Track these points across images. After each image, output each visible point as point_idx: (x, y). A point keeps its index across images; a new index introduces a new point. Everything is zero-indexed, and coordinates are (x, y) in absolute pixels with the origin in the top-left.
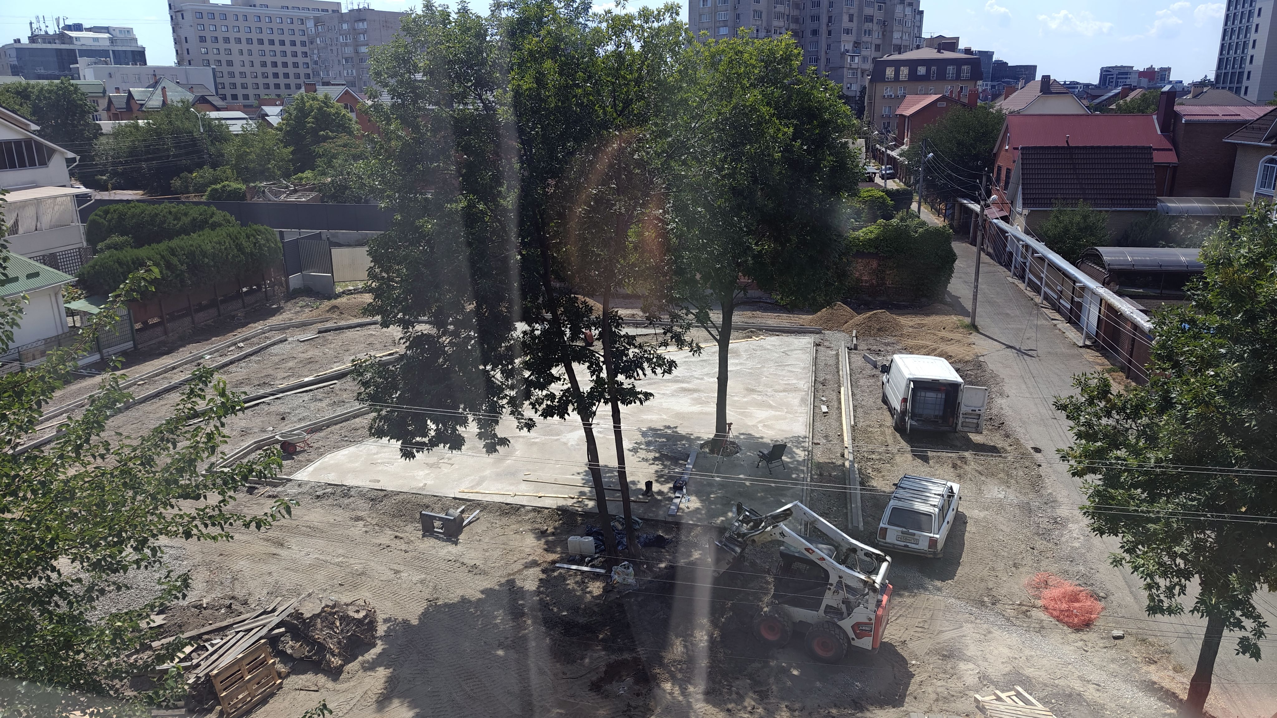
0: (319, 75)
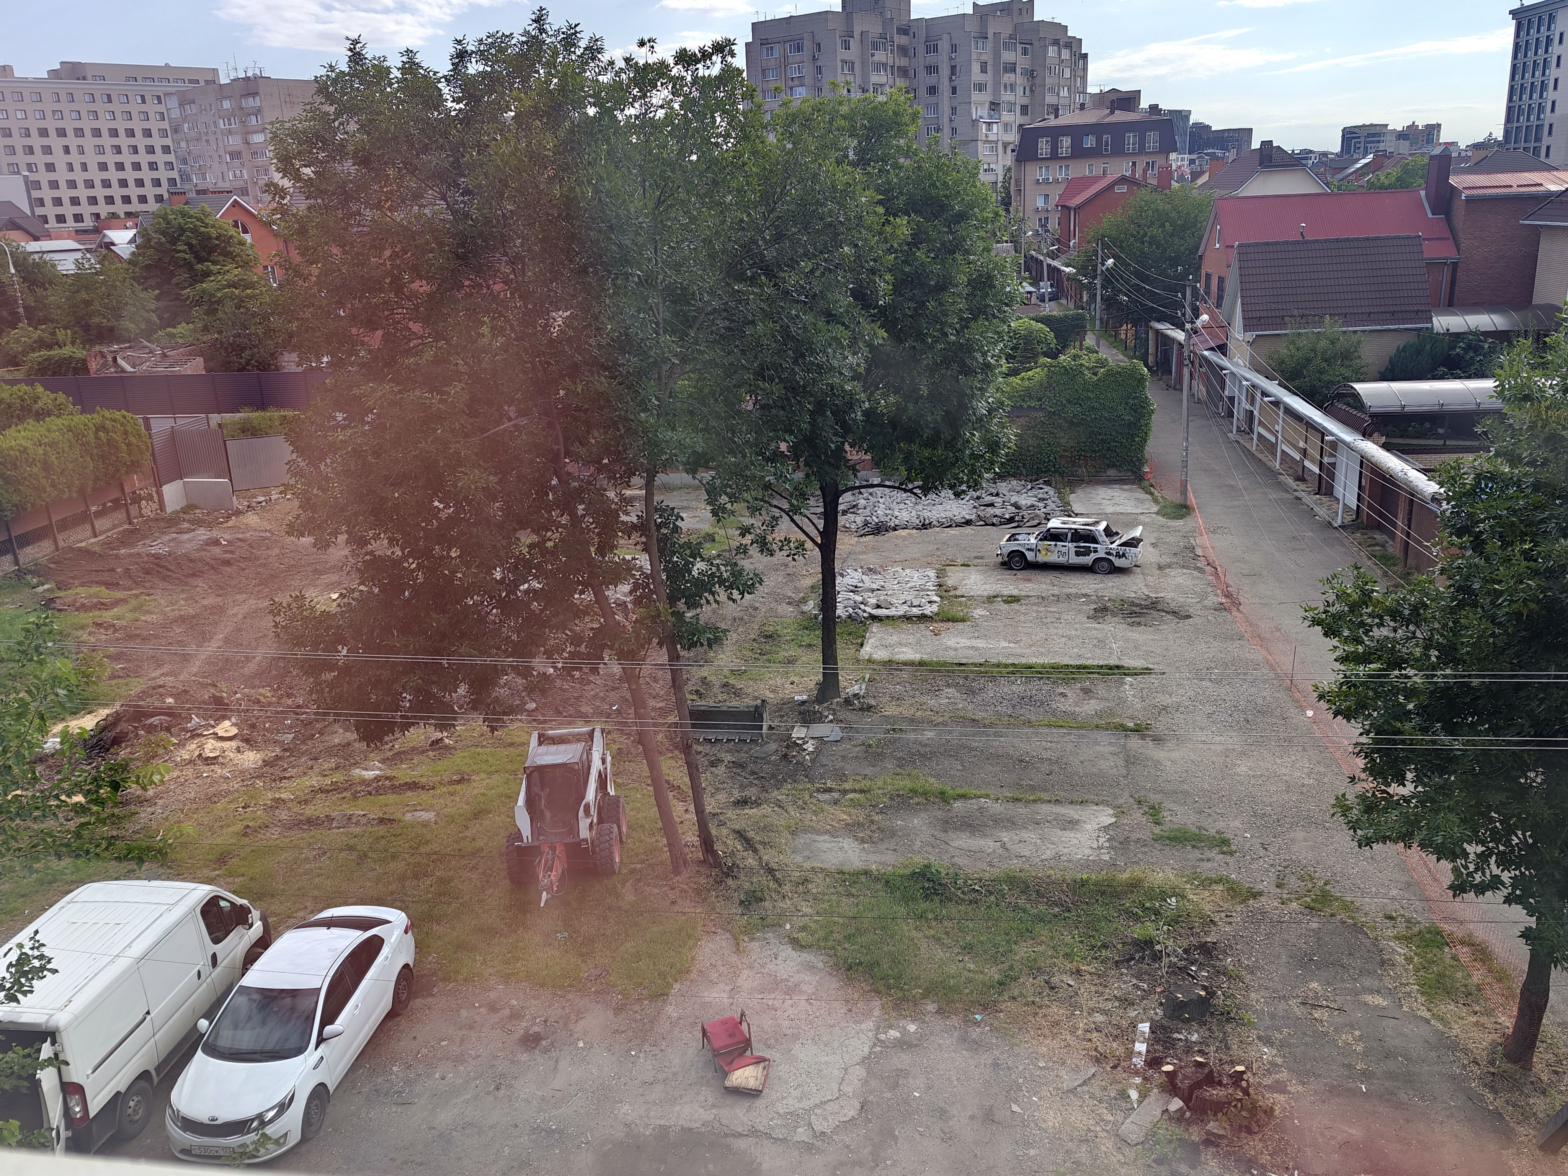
0: (191, 180)
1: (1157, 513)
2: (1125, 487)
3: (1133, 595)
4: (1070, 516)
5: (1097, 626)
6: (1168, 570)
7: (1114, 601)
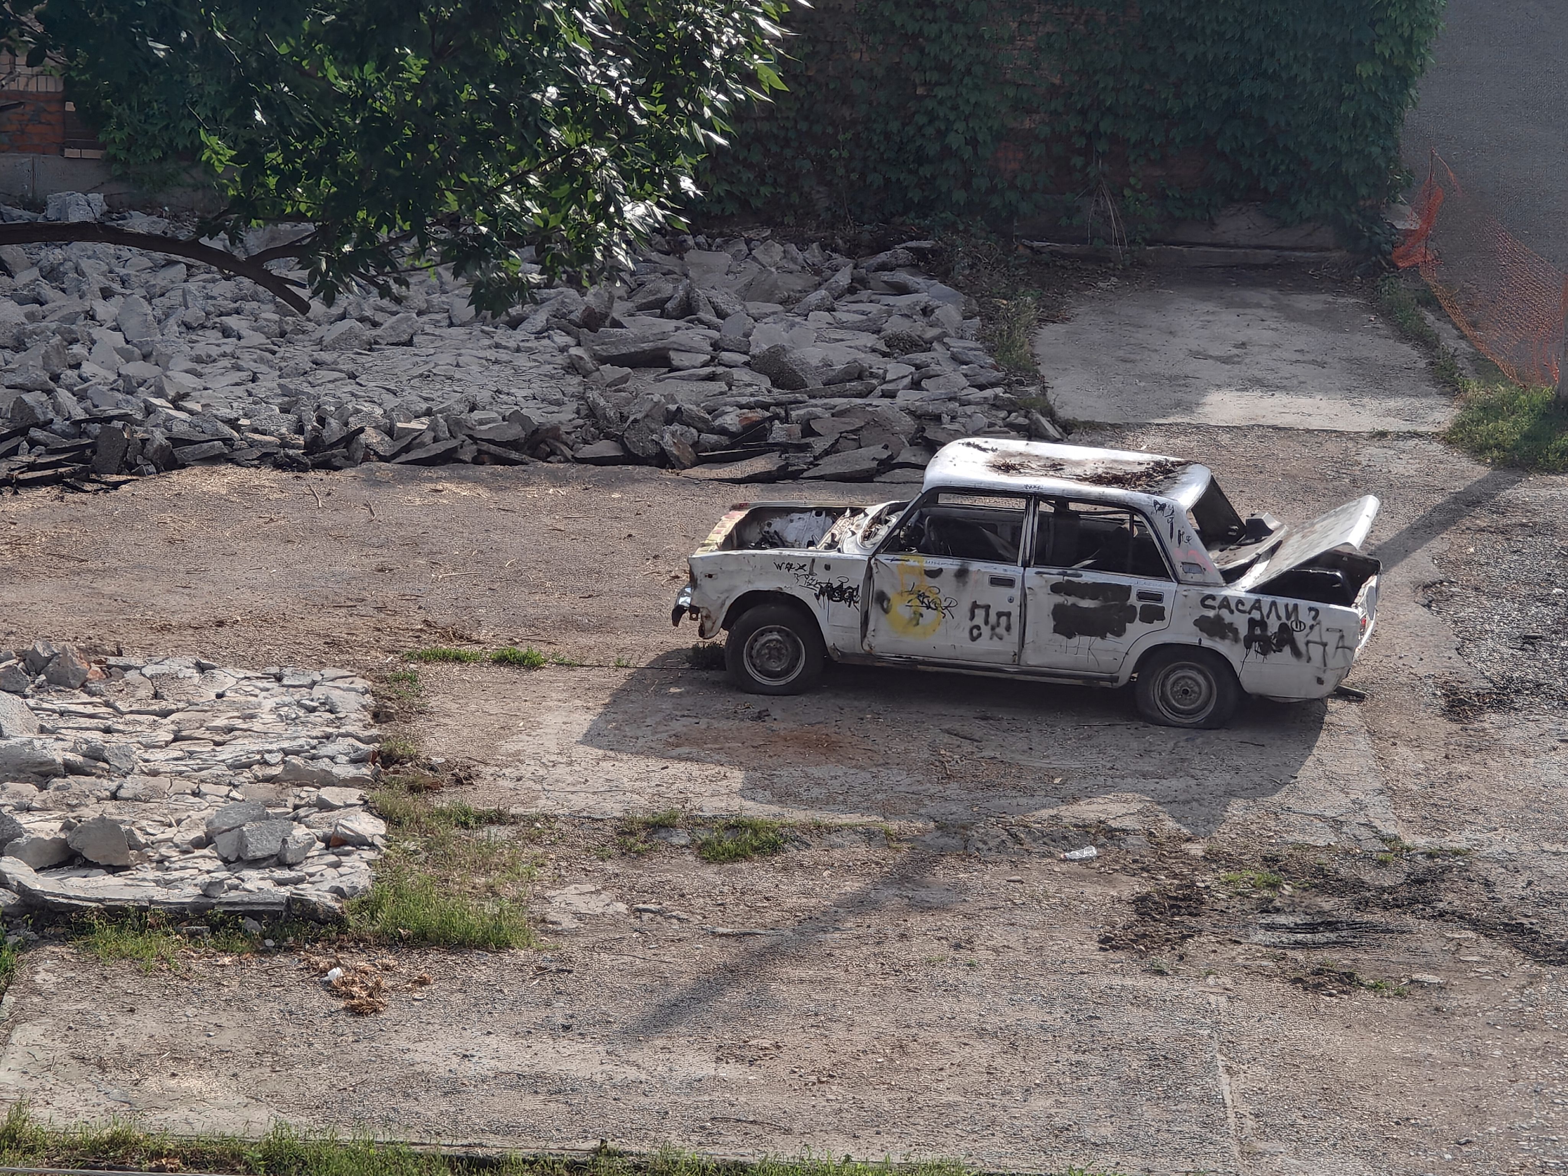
1: (1450, 439)
2: (1305, 302)
3: (1324, 837)
4: (1032, 433)
5: (1143, 982)
6: (1491, 719)
7: (1232, 862)
